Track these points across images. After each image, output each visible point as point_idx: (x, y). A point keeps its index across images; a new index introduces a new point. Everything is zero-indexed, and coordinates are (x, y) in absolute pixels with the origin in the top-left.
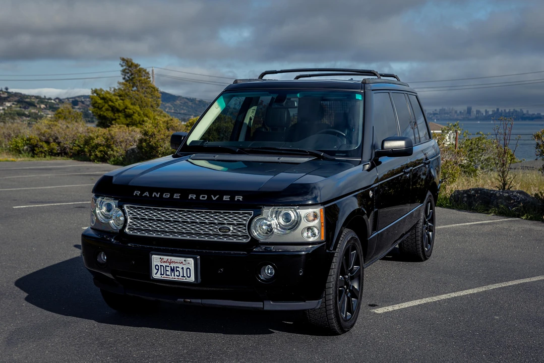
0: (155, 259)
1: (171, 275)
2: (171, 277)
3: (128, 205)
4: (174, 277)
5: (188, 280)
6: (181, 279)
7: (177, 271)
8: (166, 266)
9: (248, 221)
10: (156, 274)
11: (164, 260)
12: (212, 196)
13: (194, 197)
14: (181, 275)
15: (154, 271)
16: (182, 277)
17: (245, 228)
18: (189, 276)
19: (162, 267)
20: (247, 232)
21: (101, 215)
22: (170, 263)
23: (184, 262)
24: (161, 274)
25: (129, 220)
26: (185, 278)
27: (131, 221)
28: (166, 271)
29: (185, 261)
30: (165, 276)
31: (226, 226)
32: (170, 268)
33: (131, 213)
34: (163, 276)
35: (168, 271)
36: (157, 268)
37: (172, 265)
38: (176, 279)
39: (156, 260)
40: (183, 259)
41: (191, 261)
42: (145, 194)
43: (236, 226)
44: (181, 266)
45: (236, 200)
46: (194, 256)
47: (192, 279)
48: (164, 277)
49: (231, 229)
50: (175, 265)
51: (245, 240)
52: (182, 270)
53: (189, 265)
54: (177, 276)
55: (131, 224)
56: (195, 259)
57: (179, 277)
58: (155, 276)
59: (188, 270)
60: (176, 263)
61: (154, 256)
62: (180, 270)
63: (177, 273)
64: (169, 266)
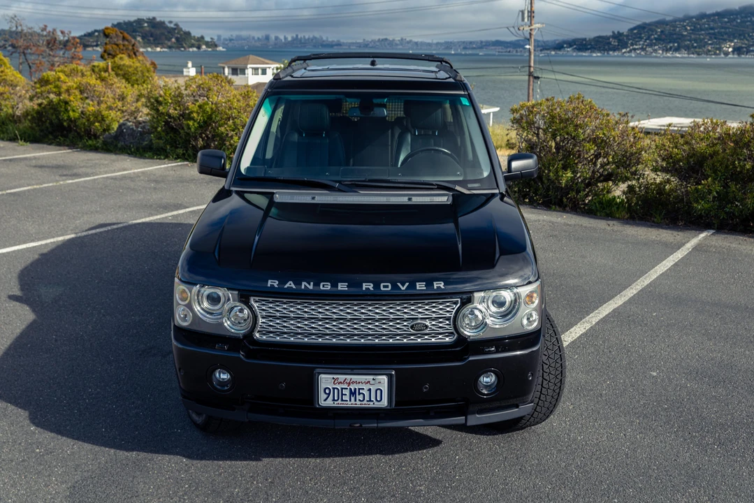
0: (323, 380)
1: (350, 400)
2: (350, 403)
3: (257, 298)
4: (354, 403)
5: (377, 405)
6: (366, 404)
7: (359, 394)
8: (342, 389)
9: (453, 313)
10: (325, 400)
11: (339, 381)
12: (399, 284)
13: (371, 286)
14: (367, 398)
15: (322, 396)
16: (368, 401)
17: (447, 322)
19: (336, 391)
20: (452, 328)
21: (202, 311)
22: (349, 384)
23: (372, 382)
24: (334, 400)
25: (261, 320)
26: (372, 403)
27: (264, 320)
28: (342, 394)
29: (373, 379)
30: (340, 401)
31: (419, 321)
32: (348, 390)
33: (263, 310)
34: (336, 403)
35: (346, 395)
36: (327, 391)
37: (353, 387)
38: (358, 404)
39: (326, 381)
40: (372, 377)
41: (384, 379)
42: (288, 285)
43: (433, 320)
44: (366, 387)
45: (435, 288)
46: (388, 372)
47: (384, 403)
48: (339, 404)
49: (428, 325)
50: (357, 386)
51: (447, 339)
52: (368, 392)
53: (380, 384)
54: (360, 400)
55: (264, 325)
56: (390, 377)
57: (363, 403)
58: (323, 403)
59: (378, 392)
60: (359, 383)
61: (323, 376)
62: (366, 392)
63: (360, 397)
64: (347, 388)
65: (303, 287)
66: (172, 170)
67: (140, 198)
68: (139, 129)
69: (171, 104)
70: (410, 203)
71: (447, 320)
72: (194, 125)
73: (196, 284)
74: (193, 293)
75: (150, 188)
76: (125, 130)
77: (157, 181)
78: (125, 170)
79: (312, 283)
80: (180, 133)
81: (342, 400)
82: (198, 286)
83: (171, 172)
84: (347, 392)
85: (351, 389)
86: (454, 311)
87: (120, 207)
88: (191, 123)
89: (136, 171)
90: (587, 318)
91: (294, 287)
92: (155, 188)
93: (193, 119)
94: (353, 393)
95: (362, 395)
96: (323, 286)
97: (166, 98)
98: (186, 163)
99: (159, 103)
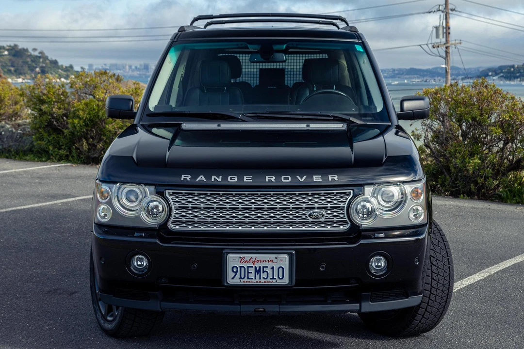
0: (231, 260)
1: (255, 278)
2: (255, 281)
3: (172, 191)
4: (259, 280)
5: (280, 282)
6: (269, 282)
7: (264, 272)
8: (248, 267)
9: (347, 203)
10: (233, 278)
11: (245, 260)
12: (298, 177)
13: (273, 179)
14: (270, 276)
15: (230, 274)
16: (271, 279)
17: (341, 212)
18: (280, 277)
19: (242, 269)
20: (346, 217)
21: (122, 209)
22: (254, 263)
23: (275, 260)
24: (241, 278)
25: (174, 211)
26: (274, 281)
27: (177, 212)
28: (248, 273)
29: (276, 258)
31: (316, 210)
32: (254, 269)
33: (177, 202)
34: (242, 280)
35: (251, 273)
36: (235, 270)
37: (257, 265)
38: (263, 282)
39: (233, 260)
40: (274, 256)
41: (286, 257)
42: (199, 179)
43: (329, 210)
44: (270, 265)
45: (330, 180)
46: (289, 252)
47: (286, 281)
48: (245, 282)
50: (262, 265)
51: (342, 227)
52: (272, 270)
53: (281, 263)
54: (264, 278)
55: (177, 216)
56: (290, 255)
57: (267, 280)
58: (230, 281)
59: (281, 270)
60: (263, 261)
61: (230, 255)
62: (269, 270)
63: (264, 275)
64: (252, 267)
65: (213, 180)
66: (56, 169)
67: (25, 190)
68: (19, 131)
69: (54, 102)
70: (308, 128)
71: (341, 210)
72: (79, 123)
73: (115, 183)
74: (113, 190)
75: (35, 183)
76: (3, 133)
77: (42, 178)
78: (5, 170)
79: (221, 177)
80: (63, 133)
81: (248, 278)
82: (118, 185)
83: (55, 171)
84: (252, 270)
85: (256, 267)
86: (347, 201)
87: (5, 196)
88: (76, 121)
89: (17, 170)
90: (487, 270)
91: (205, 180)
92: (40, 183)
93: (78, 117)
94: (257, 271)
95: (265, 273)
96: (231, 179)
97: (50, 96)
98: (69, 164)
99: (43, 102)
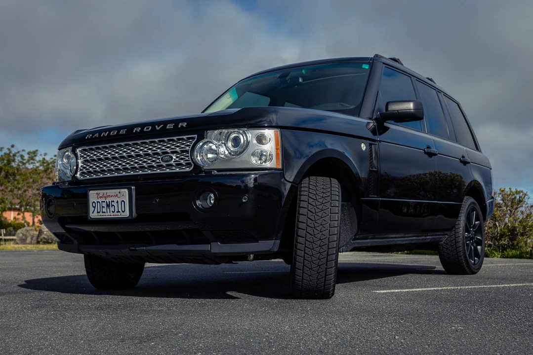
1: (107, 212)
2: (107, 214)
3: (81, 149)
4: (109, 214)
5: (123, 215)
6: (116, 215)
8: (102, 202)
9: (191, 147)
10: (93, 213)
11: (100, 195)
12: (156, 126)
13: (139, 130)
14: (116, 210)
15: (91, 209)
16: (117, 212)
17: (187, 155)
18: (123, 210)
19: (99, 203)
20: (190, 159)
22: (106, 198)
23: (119, 195)
24: (98, 212)
25: (80, 164)
26: (119, 214)
27: (82, 164)
28: (103, 207)
29: (120, 193)
30: (101, 214)
31: (169, 155)
32: (106, 203)
33: (83, 157)
34: (99, 214)
35: (104, 207)
36: (94, 205)
37: (108, 200)
38: (112, 215)
39: (93, 196)
40: (118, 191)
41: (125, 191)
42: (95, 135)
43: (178, 153)
44: (115, 200)
45: (180, 126)
46: (128, 186)
47: (127, 214)
48: (101, 216)
49: (174, 158)
50: (111, 199)
53: (124, 197)
54: (112, 212)
56: (130, 190)
57: (115, 213)
58: (92, 215)
59: (123, 203)
60: (111, 196)
61: (91, 192)
62: (116, 205)
63: (112, 209)
64: (104, 202)
65: (102, 136)
81: (103, 212)
84: (104, 205)
86: (192, 145)
91: (98, 136)
95: (113, 207)
96: (113, 133)
